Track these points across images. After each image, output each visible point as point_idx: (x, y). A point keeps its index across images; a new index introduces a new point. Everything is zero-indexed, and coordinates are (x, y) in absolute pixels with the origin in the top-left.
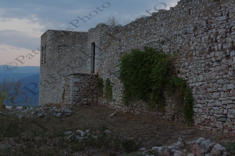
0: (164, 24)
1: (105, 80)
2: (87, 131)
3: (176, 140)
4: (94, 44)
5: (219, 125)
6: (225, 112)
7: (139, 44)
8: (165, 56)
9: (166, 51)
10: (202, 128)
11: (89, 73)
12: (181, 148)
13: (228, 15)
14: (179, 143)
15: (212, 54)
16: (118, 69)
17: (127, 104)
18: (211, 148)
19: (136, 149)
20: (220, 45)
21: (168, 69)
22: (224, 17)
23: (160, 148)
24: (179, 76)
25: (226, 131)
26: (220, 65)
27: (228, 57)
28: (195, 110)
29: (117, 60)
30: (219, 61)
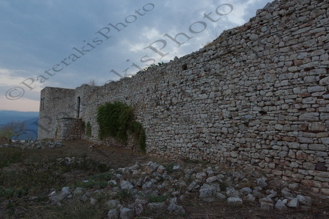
0: (128, 86)
1: (86, 122)
2: (73, 158)
3: (134, 163)
4: (79, 98)
5: (162, 153)
6: (166, 144)
7: (111, 99)
8: (128, 107)
9: (129, 104)
10: (151, 155)
11: (75, 117)
12: (138, 169)
13: (168, 83)
14: (136, 165)
15: (158, 107)
16: (96, 115)
17: (101, 139)
18: (157, 168)
19: (108, 170)
20: (163, 102)
21: (130, 116)
22: (166, 84)
23: (124, 169)
24: (137, 120)
25: (166, 157)
26: (163, 114)
27: (168, 109)
28: (147, 143)
29: (95, 109)
30: (162, 112)
